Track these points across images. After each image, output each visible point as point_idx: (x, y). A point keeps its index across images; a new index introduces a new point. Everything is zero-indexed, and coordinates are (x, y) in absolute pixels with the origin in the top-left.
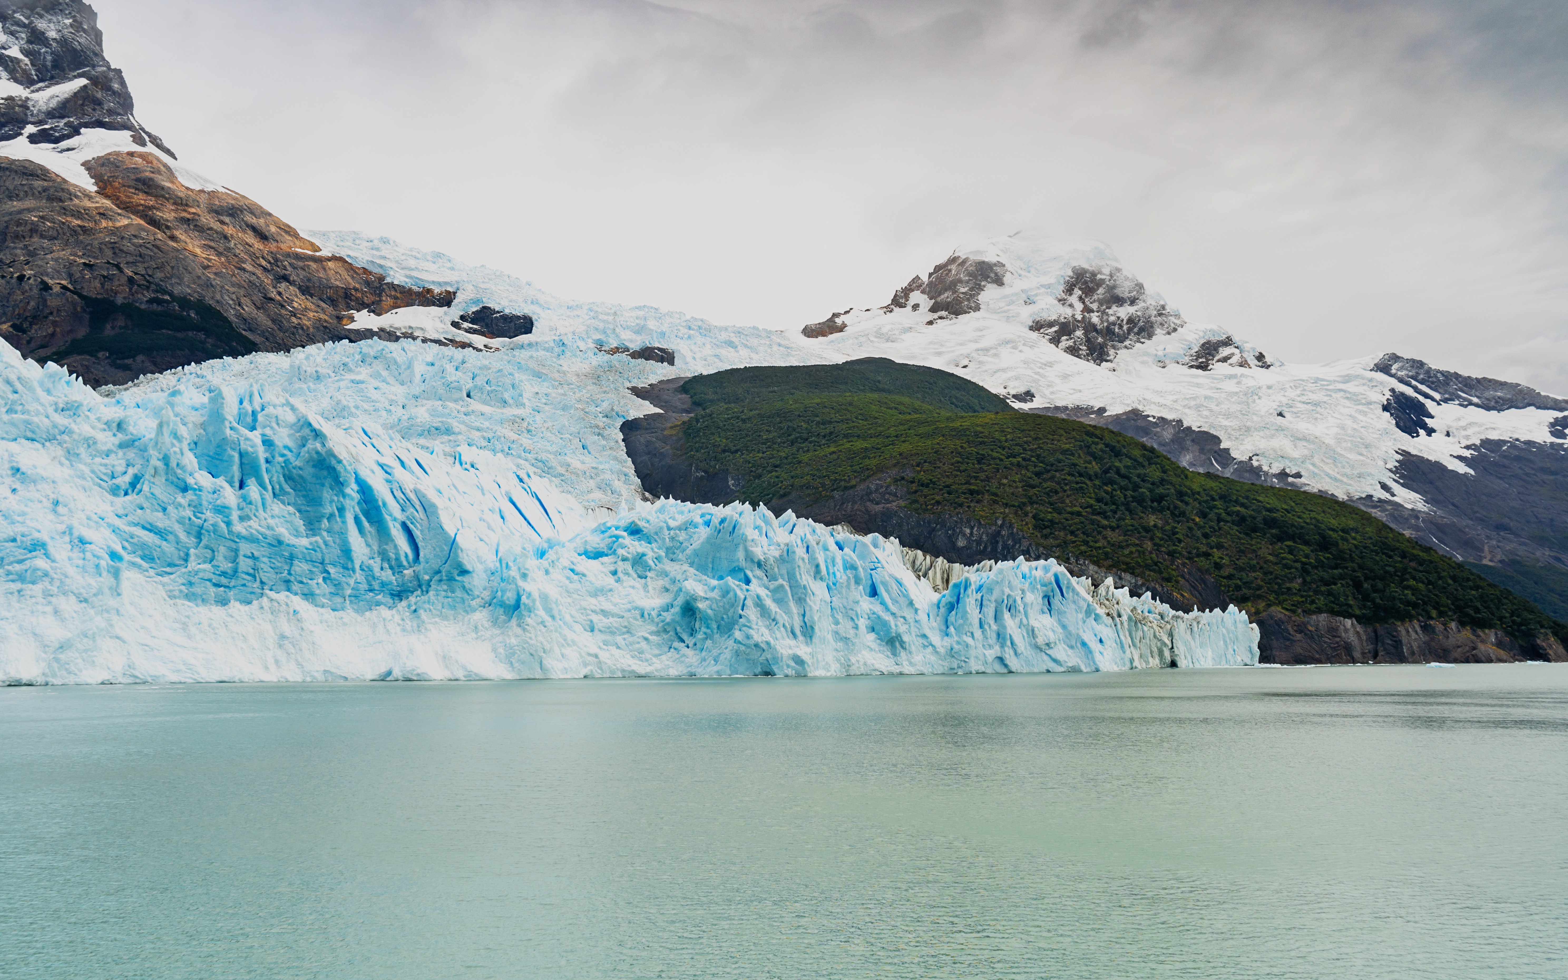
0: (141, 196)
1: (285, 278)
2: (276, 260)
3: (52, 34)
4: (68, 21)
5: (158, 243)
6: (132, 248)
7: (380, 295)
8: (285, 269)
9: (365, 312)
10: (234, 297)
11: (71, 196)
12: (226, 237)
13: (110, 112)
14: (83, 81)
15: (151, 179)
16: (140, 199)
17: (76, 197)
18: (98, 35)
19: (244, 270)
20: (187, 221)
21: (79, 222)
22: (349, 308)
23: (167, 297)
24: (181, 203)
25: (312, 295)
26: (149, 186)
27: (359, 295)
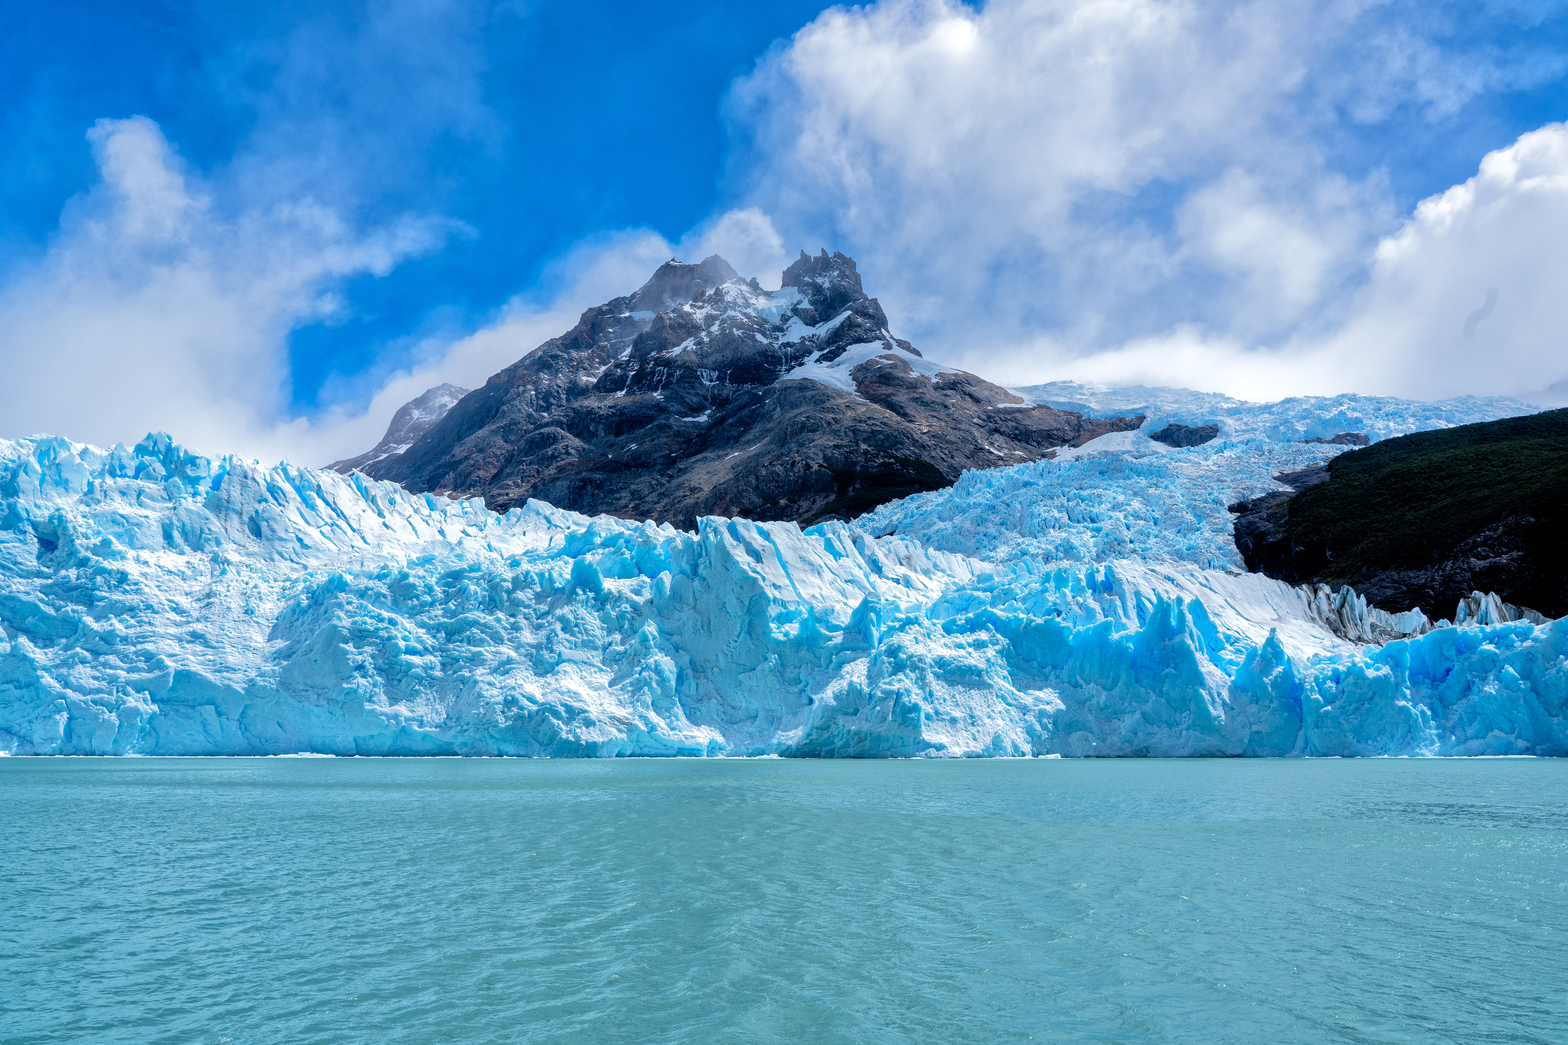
0: (884, 387)
1: (997, 431)
2: (989, 417)
3: (827, 285)
4: (836, 273)
5: (885, 420)
6: (866, 428)
7: (1079, 431)
8: (996, 422)
9: (1066, 447)
10: (946, 452)
11: (829, 397)
12: (946, 407)
13: (866, 331)
14: (849, 313)
15: (890, 373)
16: (884, 390)
17: (833, 397)
18: (857, 278)
19: (960, 429)
20: (915, 400)
21: (832, 416)
22: (1053, 445)
23: (892, 460)
24: (912, 386)
25: (1019, 441)
26: (889, 379)
27: (1060, 434)
